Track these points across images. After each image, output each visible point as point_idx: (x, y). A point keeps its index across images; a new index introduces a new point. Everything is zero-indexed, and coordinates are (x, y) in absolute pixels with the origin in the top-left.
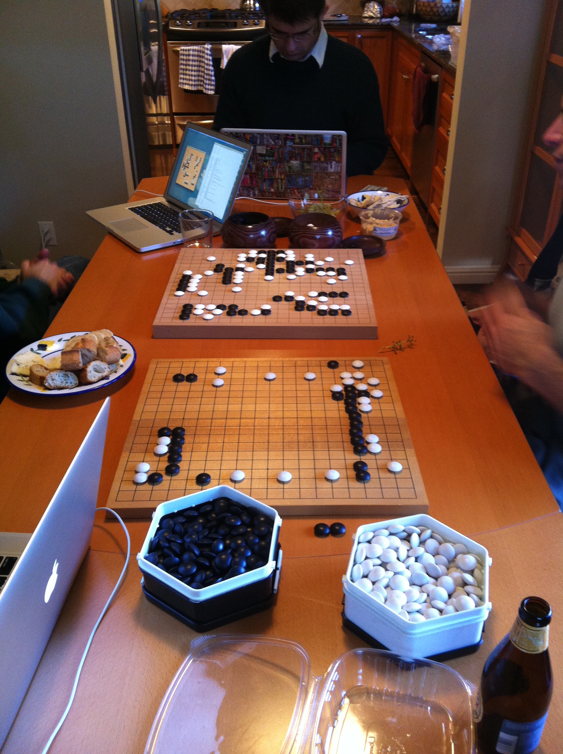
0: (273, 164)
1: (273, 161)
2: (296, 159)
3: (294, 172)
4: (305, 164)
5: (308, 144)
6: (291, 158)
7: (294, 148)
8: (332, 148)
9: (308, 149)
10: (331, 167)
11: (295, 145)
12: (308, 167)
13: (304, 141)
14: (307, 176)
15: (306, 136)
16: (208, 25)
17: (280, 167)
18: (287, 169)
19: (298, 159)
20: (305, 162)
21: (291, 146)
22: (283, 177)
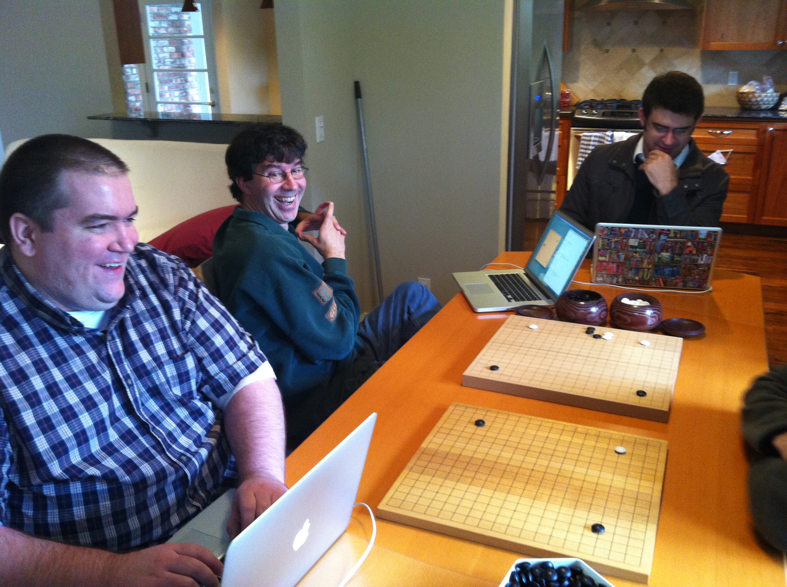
0: (644, 255)
1: (643, 252)
2: (667, 252)
3: (663, 262)
4: (675, 256)
5: (682, 238)
6: (662, 250)
7: (667, 242)
8: (707, 242)
9: (681, 243)
10: (702, 260)
11: (668, 239)
12: (678, 259)
13: (678, 236)
14: (675, 266)
15: (681, 231)
16: (613, 114)
17: (649, 258)
18: (657, 260)
19: (670, 251)
20: (676, 254)
21: (664, 240)
22: (650, 266)
